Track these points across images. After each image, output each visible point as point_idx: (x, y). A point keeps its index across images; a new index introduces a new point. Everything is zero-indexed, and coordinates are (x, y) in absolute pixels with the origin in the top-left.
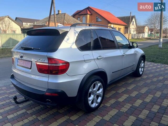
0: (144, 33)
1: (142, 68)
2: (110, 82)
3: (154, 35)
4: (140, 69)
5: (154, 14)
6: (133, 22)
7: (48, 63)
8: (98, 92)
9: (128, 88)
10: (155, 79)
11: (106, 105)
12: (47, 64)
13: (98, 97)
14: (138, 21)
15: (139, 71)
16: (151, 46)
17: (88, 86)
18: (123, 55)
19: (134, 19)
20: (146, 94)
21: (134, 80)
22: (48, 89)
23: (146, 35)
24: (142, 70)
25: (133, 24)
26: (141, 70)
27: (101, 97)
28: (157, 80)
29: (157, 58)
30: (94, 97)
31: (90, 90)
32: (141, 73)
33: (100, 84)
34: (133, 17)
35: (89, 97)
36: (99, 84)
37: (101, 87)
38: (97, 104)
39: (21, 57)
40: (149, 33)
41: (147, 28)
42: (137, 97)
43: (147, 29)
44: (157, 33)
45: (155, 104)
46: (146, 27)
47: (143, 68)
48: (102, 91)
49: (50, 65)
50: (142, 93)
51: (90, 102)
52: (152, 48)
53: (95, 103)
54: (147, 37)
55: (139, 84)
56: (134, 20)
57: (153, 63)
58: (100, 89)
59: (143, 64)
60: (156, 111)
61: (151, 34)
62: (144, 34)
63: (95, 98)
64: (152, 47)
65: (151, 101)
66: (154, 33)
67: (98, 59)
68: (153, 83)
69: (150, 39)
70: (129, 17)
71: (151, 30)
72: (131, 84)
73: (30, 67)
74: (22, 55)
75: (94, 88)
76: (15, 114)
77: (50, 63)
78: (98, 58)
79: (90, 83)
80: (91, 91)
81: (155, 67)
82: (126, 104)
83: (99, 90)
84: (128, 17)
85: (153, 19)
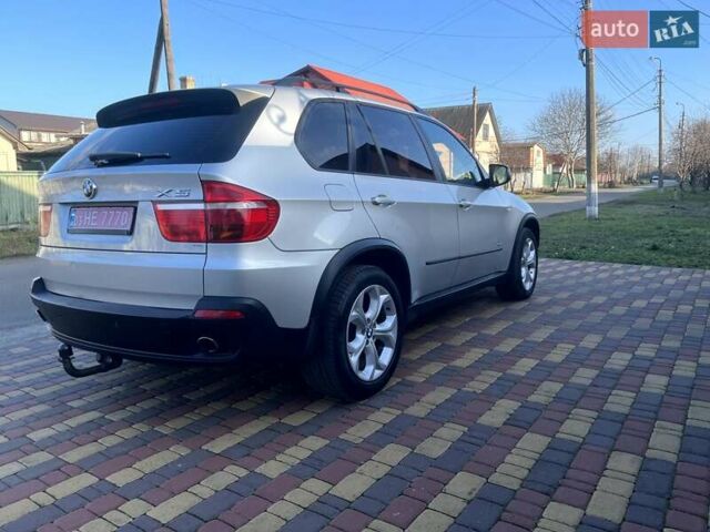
0: (528, 169)
1: (529, 267)
2: (419, 299)
3: (565, 181)
4: (524, 271)
5: (564, 100)
6: (486, 127)
7: (205, 201)
8: (378, 328)
9: (484, 332)
10: (579, 304)
11: (409, 378)
12: (201, 206)
13: (380, 344)
14: (503, 125)
15: (522, 278)
16: (560, 214)
17: (345, 298)
18: (461, 206)
19: (488, 115)
20: (551, 343)
21: (502, 309)
22: (206, 299)
23: (538, 179)
24: (532, 276)
25: (486, 137)
26: (528, 275)
27: (390, 346)
28: (586, 306)
29: (584, 248)
30: (368, 342)
31: (353, 313)
32: (528, 286)
33: (386, 296)
34: (483, 110)
35: (350, 341)
36: (383, 298)
37: (388, 309)
38: (378, 373)
39: (88, 195)
40: (550, 170)
41: (538, 152)
42: (518, 354)
43: (538, 155)
44: (578, 171)
45: (582, 364)
46: (536, 148)
47: (532, 270)
48: (393, 326)
49: (210, 207)
50: (536, 343)
51: (354, 359)
52: (562, 220)
53: (370, 364)
54: (541, 186)
55: (522, 320)
56: (487, 120)
57: (567, 261)
58: (388, 317)
59: (532, 254)
60: (588, 382)
61: (554, 173)
62: (529, 175)
63: (372, 345)
64: (564, 217)
65: (567, 359)
66: (565, 171)
67: (376, 204)
68: (570, 314)
69: (553, 192)
70: (470, 109)
71: (556, 160)
72: (494, 319)
73: (128, 228)
74: (94, 187)
75: (366, 308)
76: (60, 427)
77: (210, 202)
78: (377, 200)
79: (352, 287)
80: (357, 320)
81: (574, 273)
82: (483, 372)
83: (381, 319)
84: (463, 107)
85: (560, 117)
